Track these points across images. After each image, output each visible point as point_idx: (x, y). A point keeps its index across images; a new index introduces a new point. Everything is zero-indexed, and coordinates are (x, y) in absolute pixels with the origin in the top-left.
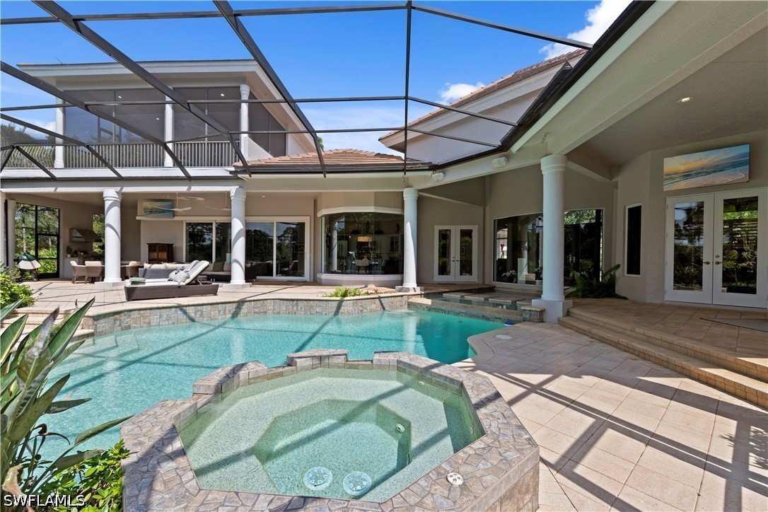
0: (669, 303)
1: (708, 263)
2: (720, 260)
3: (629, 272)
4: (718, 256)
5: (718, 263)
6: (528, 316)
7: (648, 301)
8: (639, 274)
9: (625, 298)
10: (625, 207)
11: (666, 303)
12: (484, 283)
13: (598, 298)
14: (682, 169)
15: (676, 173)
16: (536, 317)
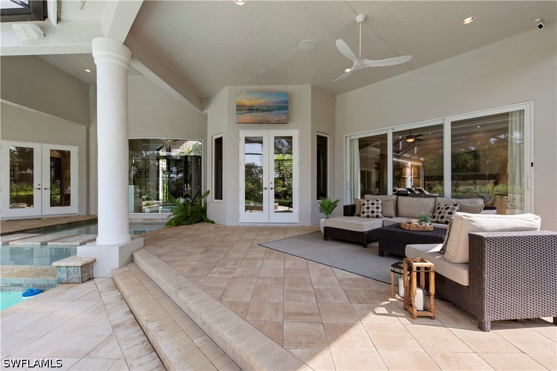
0: (242, 224)
1: (266, 189)
2: (273, 186)
3: (216, 198)
4: (272, 183)
5: (272, 189)
6: (64, 276)
7: (228, 224)
8: (222, 199)
9: (213, 222)
10: (212, 137)
11: (241, 225)
12: (88, 214)
13: (190, 224)
14: (248, 104)
15: (244, 106)
16: (76, 275)
